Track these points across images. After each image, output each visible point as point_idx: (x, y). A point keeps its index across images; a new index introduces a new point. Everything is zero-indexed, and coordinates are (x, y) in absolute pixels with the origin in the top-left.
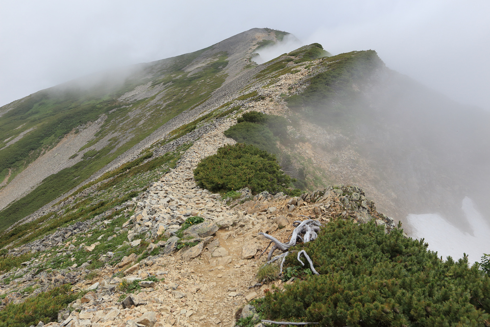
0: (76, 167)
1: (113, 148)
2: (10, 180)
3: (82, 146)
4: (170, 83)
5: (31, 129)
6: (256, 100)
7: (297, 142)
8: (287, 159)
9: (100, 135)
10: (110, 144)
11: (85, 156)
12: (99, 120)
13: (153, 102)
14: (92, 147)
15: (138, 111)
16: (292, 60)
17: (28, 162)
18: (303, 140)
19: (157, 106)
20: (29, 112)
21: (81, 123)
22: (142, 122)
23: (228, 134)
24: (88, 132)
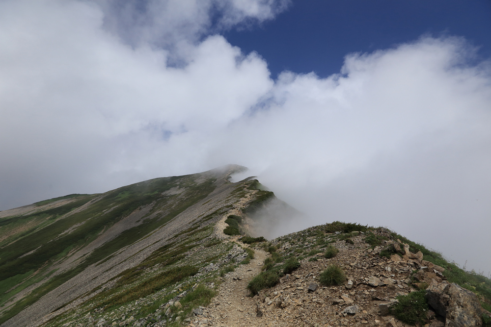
0: (140, 227)
1: (159, 218)
2: (104, 232)
3: (143, 216)
4: (188, 188)
5: (117, 206)
6: (232, 209)
7: (244, 224)
8: (241, 229)
9: (152, 211)
10: (157, 216)
11: (144, 221)
12: (152, 203)
13: (180, 197)
14: (148, 217)
15: (172, 201)
16: (245, 187)
17: (115, 223)
18: (246, 224)
19: (182, 199)
20: (116, 197)
21: (143, 204)
22: (174, 206)
23: (226, 222)
24: (146, 209)
